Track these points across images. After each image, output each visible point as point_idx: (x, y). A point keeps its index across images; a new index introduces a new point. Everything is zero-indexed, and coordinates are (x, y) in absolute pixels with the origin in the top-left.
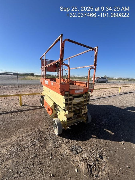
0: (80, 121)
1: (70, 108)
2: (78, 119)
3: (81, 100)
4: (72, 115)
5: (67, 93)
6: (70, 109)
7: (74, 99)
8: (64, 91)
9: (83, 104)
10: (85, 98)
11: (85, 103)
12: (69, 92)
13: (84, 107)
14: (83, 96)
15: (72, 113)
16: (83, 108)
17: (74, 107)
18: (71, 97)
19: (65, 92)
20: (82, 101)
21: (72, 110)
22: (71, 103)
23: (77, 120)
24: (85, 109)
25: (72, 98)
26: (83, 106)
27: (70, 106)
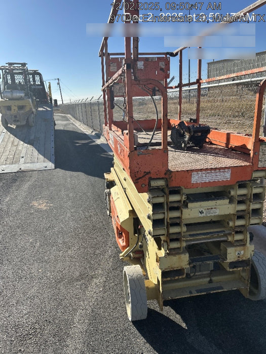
0: (223, 289)
1: (175, 237)
2: (214, 279)
3: (222, 208)
4: (183, 261)
5: (161, 183)
6: (172, 240)
7: (190, 205)
8: (147, 177)
9: (231, 224)
10: (240, 202)
11: (240, 222)
12: (167, 181)
13: (238, 237)
14: (232, 193)
15: (183, 256)
16: (230, 239)
17: (190, 235)
18: (174, 198)
19: (151, 179)
20: (227, 213)
21: (184, 244)
22: (179, 218)
23: (211, 281)
24: (242, 243)
25: (179, 202)
26: (230, 234)
27: (174, 230)
